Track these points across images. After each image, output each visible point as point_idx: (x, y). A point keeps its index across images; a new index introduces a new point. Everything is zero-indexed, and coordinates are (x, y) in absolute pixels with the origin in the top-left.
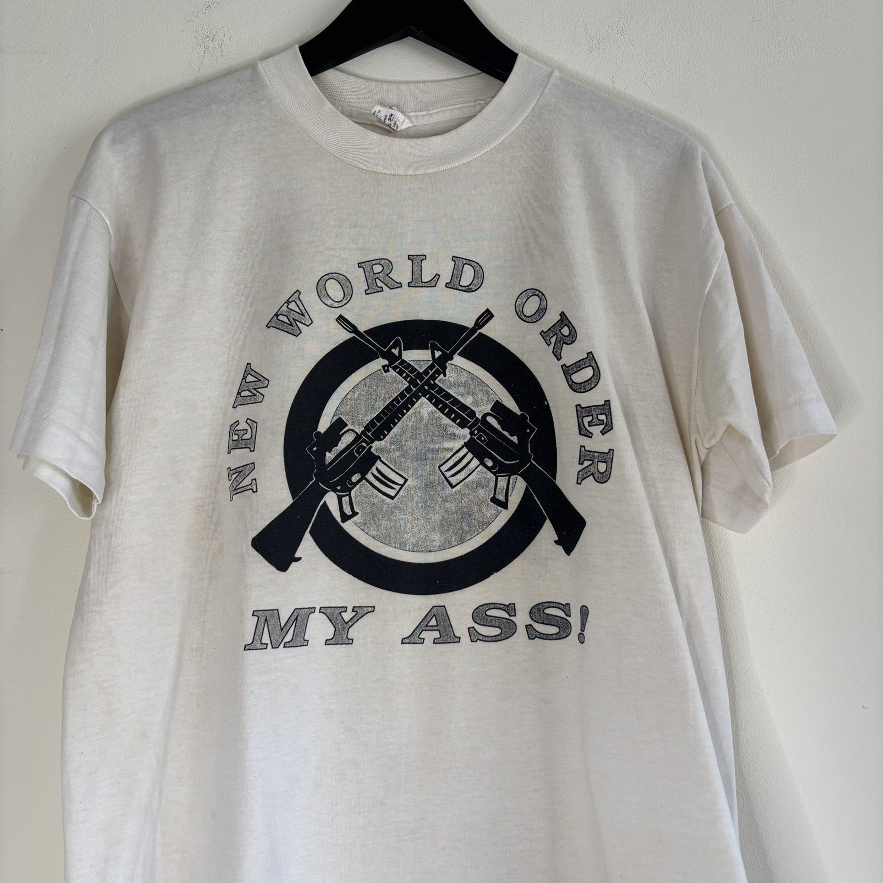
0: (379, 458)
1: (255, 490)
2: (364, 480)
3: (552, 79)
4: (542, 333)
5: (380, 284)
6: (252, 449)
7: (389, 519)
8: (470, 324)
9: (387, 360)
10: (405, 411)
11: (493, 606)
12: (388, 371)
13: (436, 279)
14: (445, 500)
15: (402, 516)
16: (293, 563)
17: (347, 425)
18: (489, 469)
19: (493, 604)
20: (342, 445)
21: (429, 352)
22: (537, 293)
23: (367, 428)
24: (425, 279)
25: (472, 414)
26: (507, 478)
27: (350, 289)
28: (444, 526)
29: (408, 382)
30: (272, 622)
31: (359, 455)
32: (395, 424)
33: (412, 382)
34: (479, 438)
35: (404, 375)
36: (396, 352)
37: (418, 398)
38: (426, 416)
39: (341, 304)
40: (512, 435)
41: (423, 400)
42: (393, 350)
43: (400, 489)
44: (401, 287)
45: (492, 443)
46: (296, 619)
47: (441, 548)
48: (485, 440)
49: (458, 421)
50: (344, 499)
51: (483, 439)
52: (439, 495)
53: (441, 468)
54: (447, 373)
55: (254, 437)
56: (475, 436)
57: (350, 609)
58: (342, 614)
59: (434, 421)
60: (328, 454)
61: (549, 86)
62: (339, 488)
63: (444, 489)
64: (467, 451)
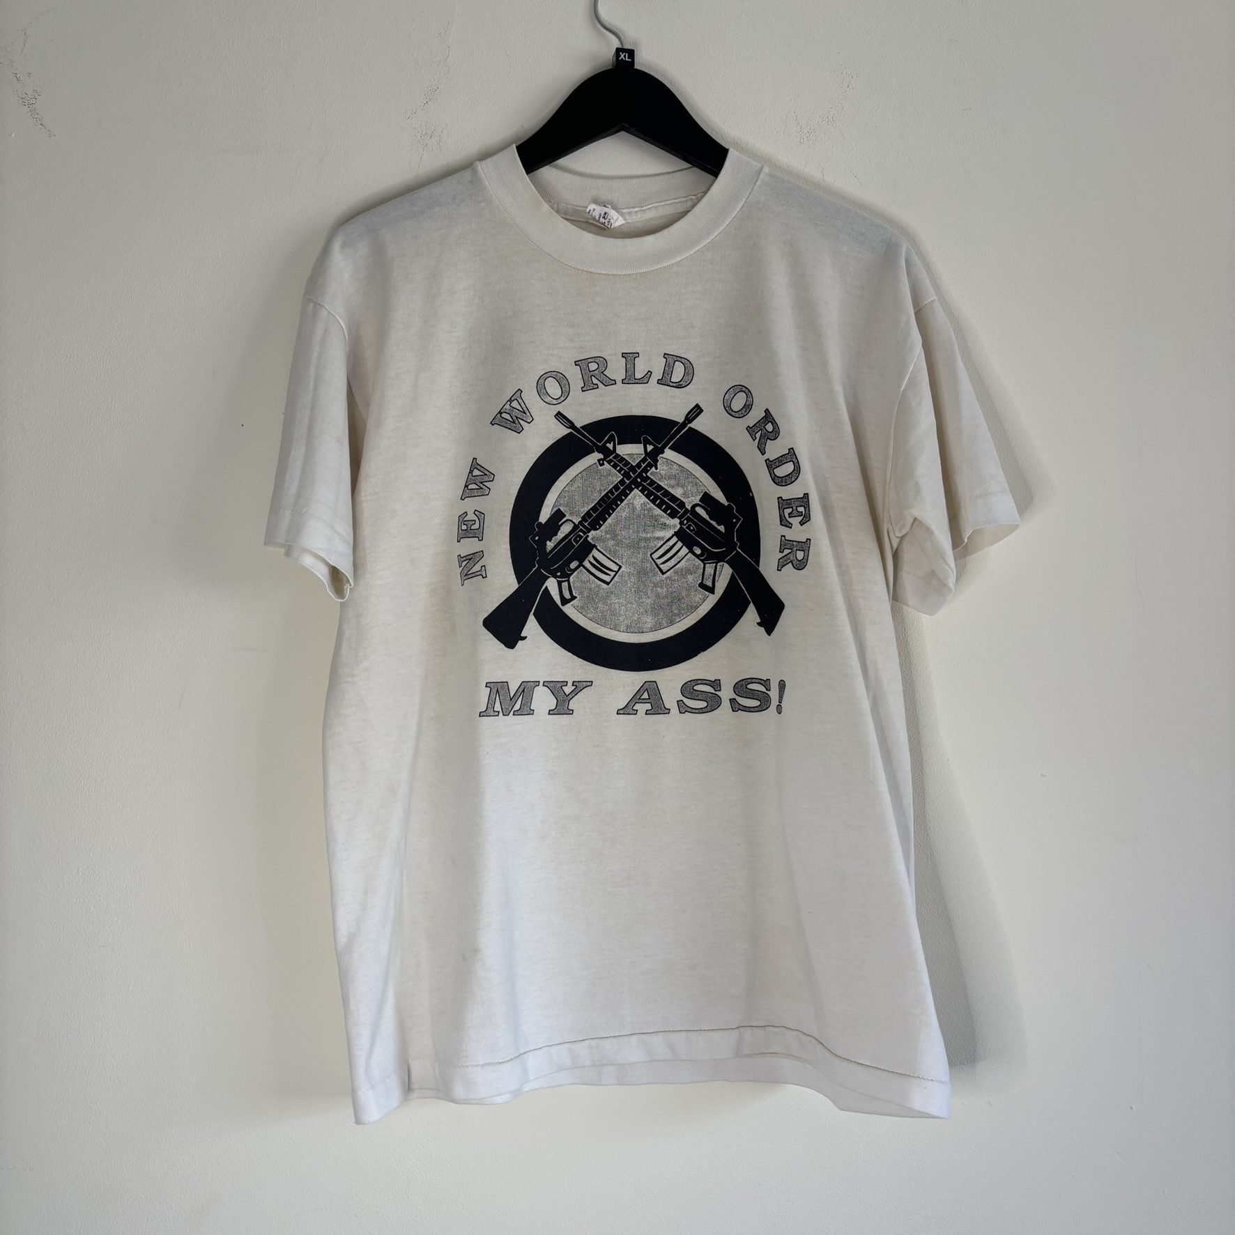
0: (596, 547)
1: (484, 576)
2: (581, 568)
3: (762, 176)
4: (748, 428)
5: (595, 381)
6: (480, 539)
7: (605, 603)
8: (680, 419)
9: (602, 454)
10: (619, 503)
11: (700, 682)
12: (603, 464)
13: (648, 376)
14: (656, 585)
15: (617, 600)
16: (520, 642)
17: (565, 516)
18: (697, 556)
19: (700, 680)
20: (561, 535)
21: (642, 445)
22: (744, 389)
23: (584, 519)
24: (638, 376)
25: (682, 505)
26: (714, 564)
27: (567, 386)
28: (655, 610)
29: (622, 475)
30: (502, 692)
31: (577, 543)
32: (609, 516)
33: (626, 475)
34: (688, 528)
35: (618, 468)
36: (610, 446)
37: (631, 490)
38: (638, 507)
39: (559, 401)
40: (719, 525)
41: (636, 491)
42: (608, 445)
43: (615, 575)
44: (616, 383)
45: (700, 532)
46: (523, 691)
47: (654, 629)
48: (694, 530)
49: (669, 512)
50: (563, 584)
51: (692, 528)
52: (650, 581)
53: (653, 556)
54: (659, 466)
55: (481, 527)
56: (685, 525)
57: (570, 684)
58: (563, 688)
59: (646, 512)
60: (548, 543)
61: (758, 183)
62: (559, 574)
63: (655, 575)
64: (677, 539)
